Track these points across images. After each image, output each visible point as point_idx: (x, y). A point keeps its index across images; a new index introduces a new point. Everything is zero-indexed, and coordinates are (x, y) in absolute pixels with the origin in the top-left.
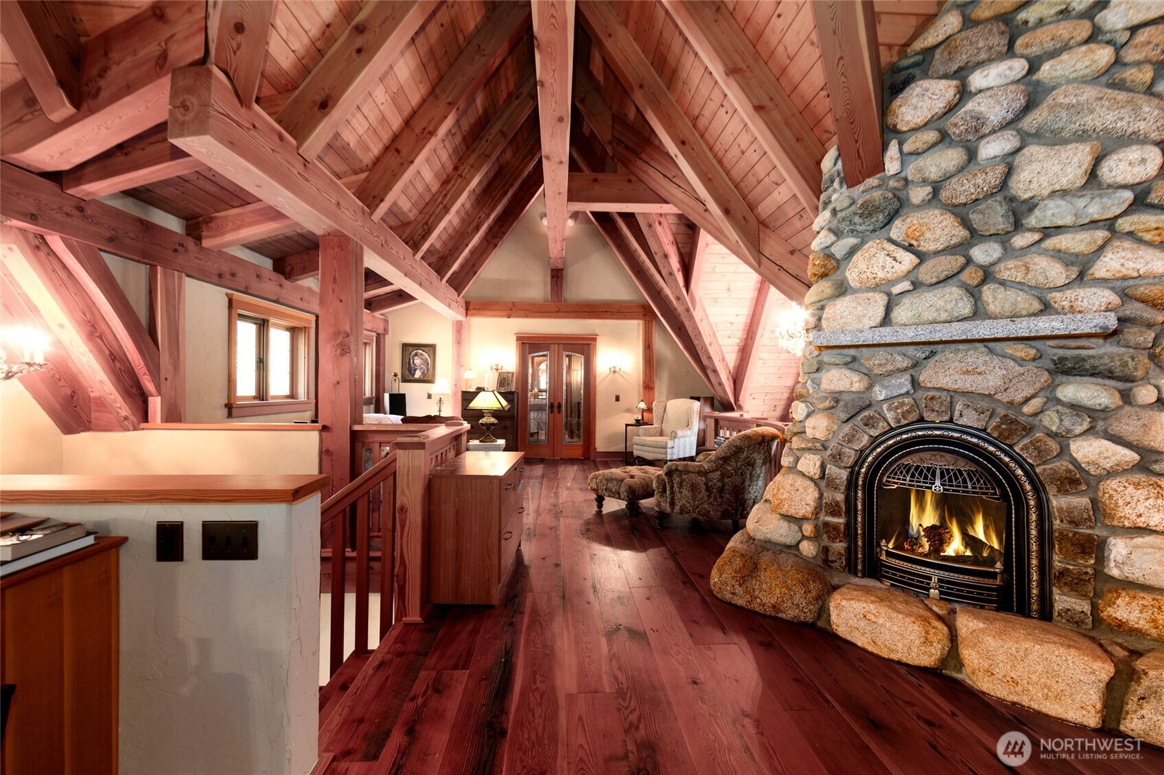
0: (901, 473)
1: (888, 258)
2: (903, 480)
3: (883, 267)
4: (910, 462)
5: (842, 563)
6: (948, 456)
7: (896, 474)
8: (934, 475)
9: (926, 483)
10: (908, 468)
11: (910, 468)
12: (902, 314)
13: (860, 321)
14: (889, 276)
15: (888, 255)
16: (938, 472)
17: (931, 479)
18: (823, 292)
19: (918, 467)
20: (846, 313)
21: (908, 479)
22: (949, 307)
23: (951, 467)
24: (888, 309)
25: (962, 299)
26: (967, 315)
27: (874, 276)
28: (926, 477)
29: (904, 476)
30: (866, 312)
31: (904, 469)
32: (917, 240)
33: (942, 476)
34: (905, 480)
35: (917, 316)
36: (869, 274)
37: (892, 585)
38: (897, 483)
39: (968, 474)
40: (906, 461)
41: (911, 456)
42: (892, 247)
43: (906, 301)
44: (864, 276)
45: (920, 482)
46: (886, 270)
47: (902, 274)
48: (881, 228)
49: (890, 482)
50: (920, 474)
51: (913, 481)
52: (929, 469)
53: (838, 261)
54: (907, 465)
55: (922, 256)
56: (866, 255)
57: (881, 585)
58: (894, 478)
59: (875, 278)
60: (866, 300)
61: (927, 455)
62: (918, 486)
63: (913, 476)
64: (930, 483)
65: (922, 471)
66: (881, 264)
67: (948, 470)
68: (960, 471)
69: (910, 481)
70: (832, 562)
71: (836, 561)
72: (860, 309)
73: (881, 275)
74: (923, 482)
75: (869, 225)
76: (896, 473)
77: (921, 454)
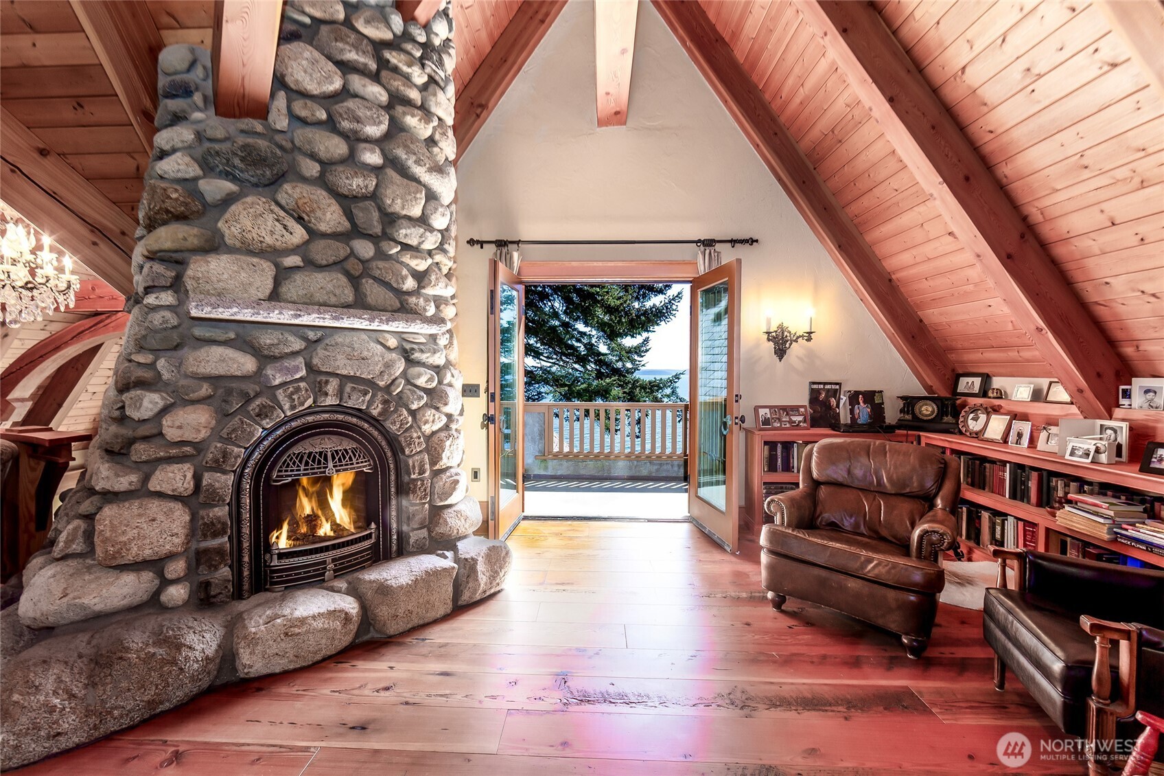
0: (294, 463)
1: (277, 224)
2: (297, 470)
3: (272, 233)
4: (302, 450)
5: (229, 591)
6: (334, 438)
7: (288, 466)
8: (326, 459)
9: (320, 468)
10: (300, 457)
11: (302, 457)
12: (293, 290)
13: (246, 291)
14: (278, 244)
15: (278, 220)
16: (329, 454)
17: (324, 464)
18: (185, 239)
19: (310, 454)
20: (226, 276)
21: (302, 467)
22: (337, 292)
23: (339, 448)
24: (277, 282)
25: (346, 287)
26: (350, 303)
27: (262, 239)
28: (319, 462)
29: (298, 466)
30: (252, 280)
31: (297, 458)
32: (309, 216)
33: (333, 458)
34: (299, 470)
35: (309, 295)
36: (255, 236)
37: (286, 587)
38: (290, 476)
39: (352, 451)
40: (297, 450)
41: (301, 443)
42: (282, 213)
43: (299, 278)
44: (249, 236)
45: (314, 469)
46: (275, 236)
47: (291, 247)
48: (266, 186)
49: (282, 476)
50: (314, 461)
51: (307, 469)
52: (321, 453)
53: (205, 204)
54: (299, 454)
55: (313, 234)
56: (251, 210)
57: (274, 594)
58: (286, 471)
59: (261, 242)
60: (251, 266)
61: (317, 440)
62: (313, 474)
63: (307, 464)
64: (324, 468)
65: (315, 457)
66: (269, 228)
67: (336, 451)
68: (346, 450)
69: (305, 470)
70: (214, 597)
71: (220, 593)
72: (243, 274)
73: (269, 240)
74: (318, 468)
75: (252, 176)
76: (288, 464)
77: (310, 440)
